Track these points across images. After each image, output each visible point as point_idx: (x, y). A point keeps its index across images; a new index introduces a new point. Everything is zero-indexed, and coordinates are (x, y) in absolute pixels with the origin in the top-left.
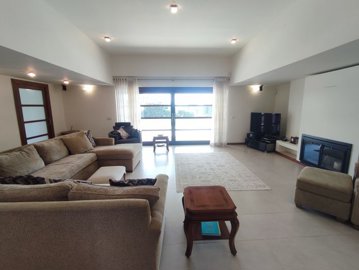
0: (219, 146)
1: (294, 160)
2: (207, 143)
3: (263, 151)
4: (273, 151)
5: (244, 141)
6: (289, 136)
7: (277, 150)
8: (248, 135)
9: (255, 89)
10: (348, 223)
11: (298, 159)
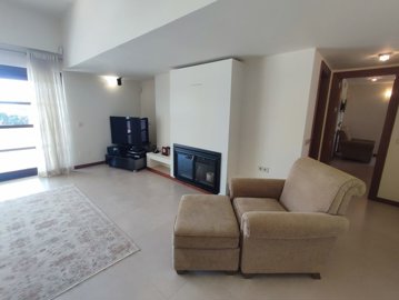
0: (59, 174)
1: (169, 177)
2: (32, 173)
3: (132, 170)
4: (144, 167)
5: (103, 159)
6: (160, 147)
7: (149, 165)
8: (109, 149)
9: (111, 81)
10: (239, 272)
11: (172, 175)
